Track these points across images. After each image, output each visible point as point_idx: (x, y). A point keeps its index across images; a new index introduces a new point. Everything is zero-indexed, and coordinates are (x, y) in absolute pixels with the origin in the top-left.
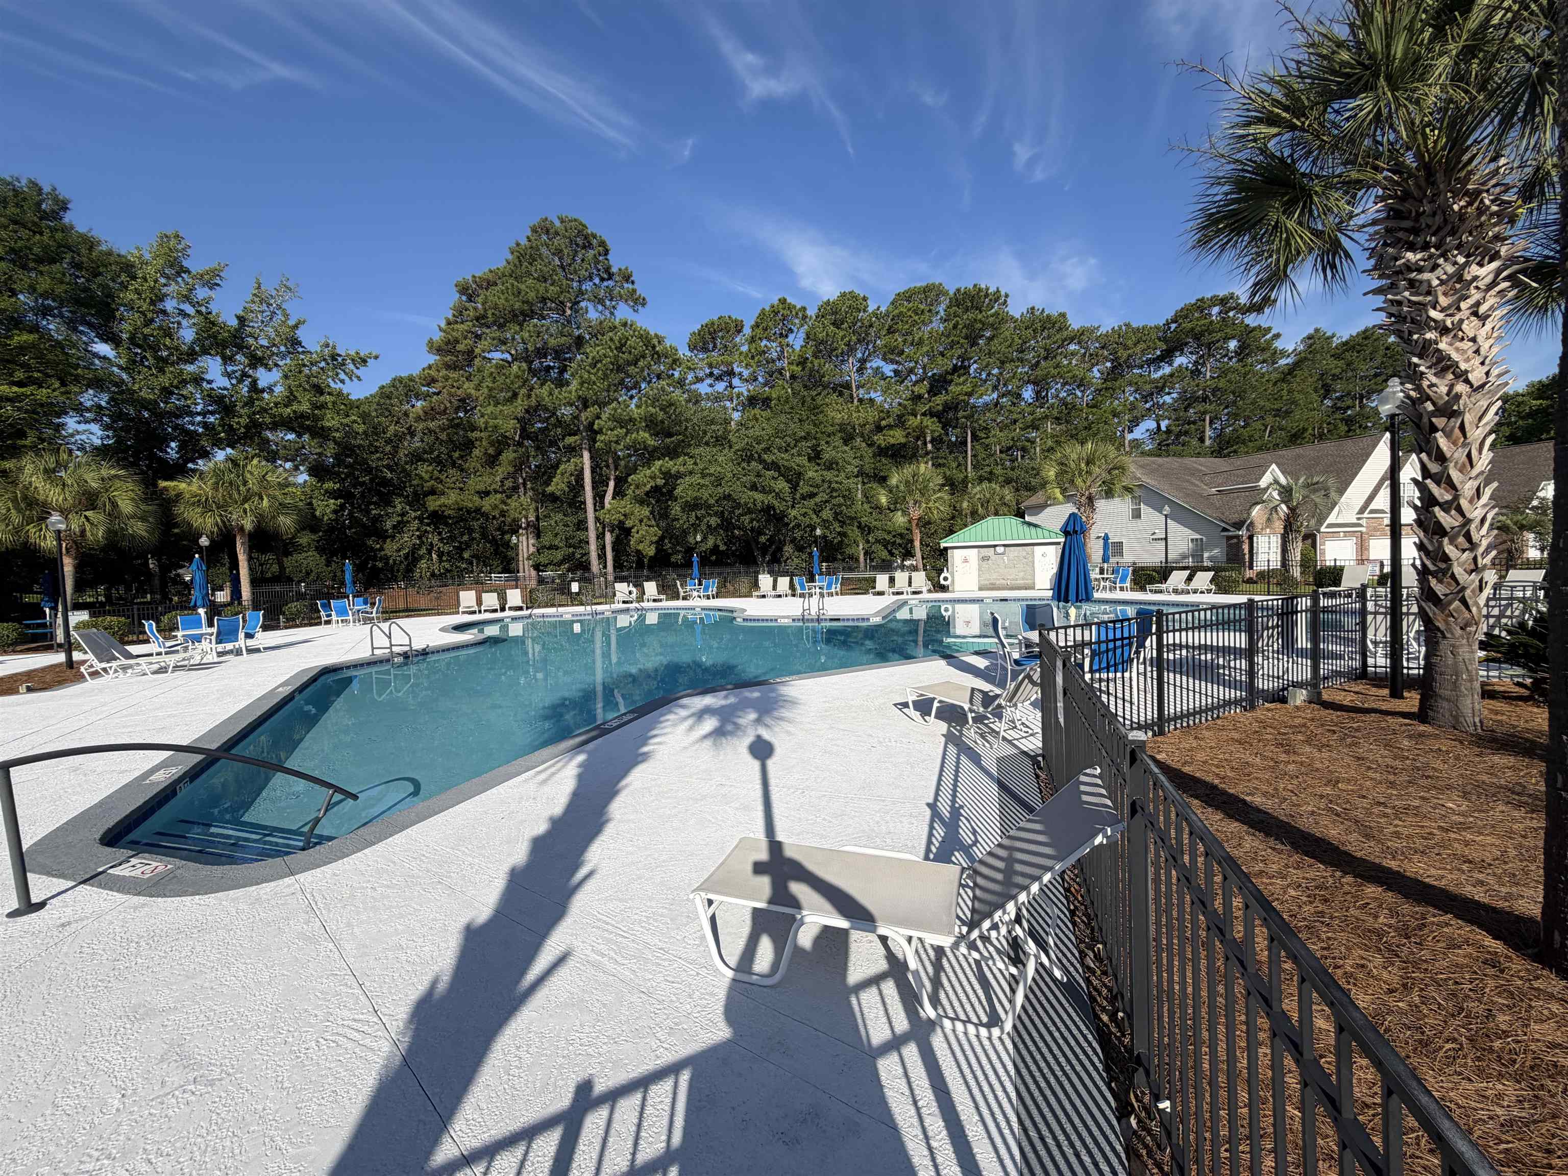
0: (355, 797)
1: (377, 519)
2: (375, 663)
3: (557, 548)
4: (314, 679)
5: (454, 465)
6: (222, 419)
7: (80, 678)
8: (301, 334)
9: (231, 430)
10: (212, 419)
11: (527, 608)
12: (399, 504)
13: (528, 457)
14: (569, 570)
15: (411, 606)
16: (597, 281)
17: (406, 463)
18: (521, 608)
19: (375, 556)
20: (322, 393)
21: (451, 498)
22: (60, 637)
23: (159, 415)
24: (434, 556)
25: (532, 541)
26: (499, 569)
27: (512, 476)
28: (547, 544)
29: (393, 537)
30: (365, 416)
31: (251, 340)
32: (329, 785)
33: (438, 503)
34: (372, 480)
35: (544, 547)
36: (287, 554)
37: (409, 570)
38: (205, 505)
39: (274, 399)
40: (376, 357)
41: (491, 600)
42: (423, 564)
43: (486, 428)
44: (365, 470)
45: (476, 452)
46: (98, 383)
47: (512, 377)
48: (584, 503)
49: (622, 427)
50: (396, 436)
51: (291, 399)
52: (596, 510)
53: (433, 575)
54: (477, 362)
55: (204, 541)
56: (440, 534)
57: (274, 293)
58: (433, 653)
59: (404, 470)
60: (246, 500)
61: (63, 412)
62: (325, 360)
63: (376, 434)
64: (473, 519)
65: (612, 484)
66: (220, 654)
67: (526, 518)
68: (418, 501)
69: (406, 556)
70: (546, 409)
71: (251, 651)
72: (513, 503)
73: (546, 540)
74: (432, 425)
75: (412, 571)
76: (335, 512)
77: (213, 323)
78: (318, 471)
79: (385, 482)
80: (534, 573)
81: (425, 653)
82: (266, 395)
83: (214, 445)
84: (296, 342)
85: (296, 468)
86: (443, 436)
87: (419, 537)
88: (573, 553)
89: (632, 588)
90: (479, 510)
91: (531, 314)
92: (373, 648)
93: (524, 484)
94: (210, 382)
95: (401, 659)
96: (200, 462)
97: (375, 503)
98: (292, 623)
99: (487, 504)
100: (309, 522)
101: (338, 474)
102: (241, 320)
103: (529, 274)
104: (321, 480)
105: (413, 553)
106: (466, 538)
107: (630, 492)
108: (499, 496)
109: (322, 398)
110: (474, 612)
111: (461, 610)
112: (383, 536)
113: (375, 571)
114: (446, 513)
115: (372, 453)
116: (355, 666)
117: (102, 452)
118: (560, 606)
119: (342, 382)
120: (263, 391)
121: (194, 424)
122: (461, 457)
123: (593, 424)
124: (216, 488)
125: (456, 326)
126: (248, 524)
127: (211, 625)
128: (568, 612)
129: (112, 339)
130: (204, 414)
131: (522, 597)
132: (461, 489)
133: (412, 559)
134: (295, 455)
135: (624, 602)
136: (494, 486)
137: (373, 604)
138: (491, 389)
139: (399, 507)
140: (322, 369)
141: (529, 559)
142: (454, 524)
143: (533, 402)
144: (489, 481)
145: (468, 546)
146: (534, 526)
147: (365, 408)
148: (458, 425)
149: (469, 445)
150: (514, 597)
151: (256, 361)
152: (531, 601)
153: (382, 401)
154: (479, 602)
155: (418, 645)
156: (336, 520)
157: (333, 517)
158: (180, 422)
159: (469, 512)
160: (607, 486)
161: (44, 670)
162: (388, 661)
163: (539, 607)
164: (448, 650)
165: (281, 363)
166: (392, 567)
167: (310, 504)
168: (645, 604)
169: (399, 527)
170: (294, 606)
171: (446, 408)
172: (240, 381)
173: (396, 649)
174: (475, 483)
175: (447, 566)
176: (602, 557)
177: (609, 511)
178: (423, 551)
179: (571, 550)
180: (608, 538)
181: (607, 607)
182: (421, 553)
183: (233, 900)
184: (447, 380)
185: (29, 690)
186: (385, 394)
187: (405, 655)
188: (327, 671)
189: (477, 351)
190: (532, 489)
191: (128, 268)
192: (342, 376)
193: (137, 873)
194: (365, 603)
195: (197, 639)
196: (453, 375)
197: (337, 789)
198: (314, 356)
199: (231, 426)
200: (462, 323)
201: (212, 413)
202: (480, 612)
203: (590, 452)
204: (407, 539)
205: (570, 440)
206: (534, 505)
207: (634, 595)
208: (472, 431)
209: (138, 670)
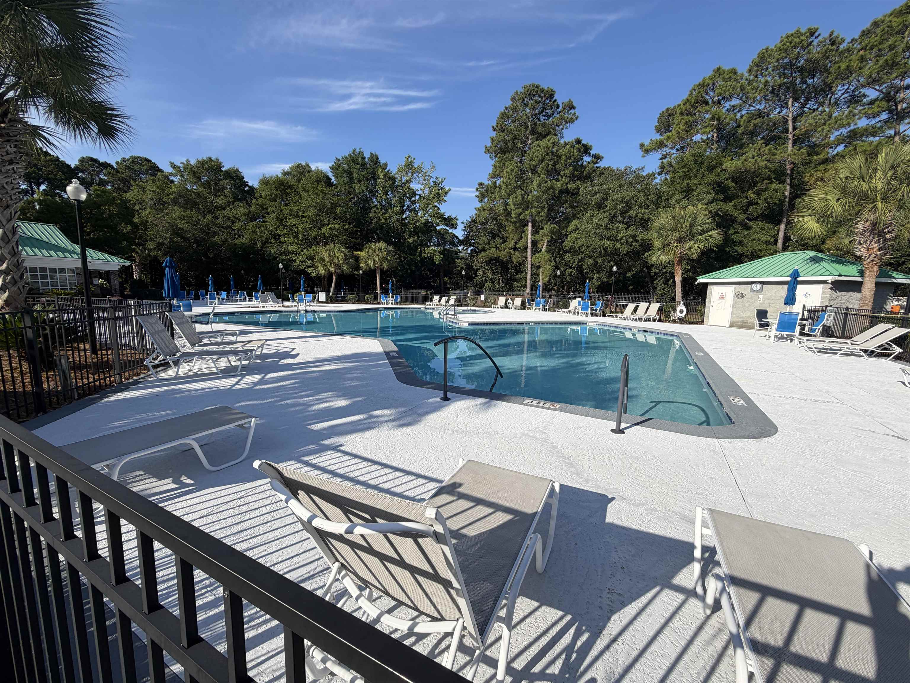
38: (365, 260)
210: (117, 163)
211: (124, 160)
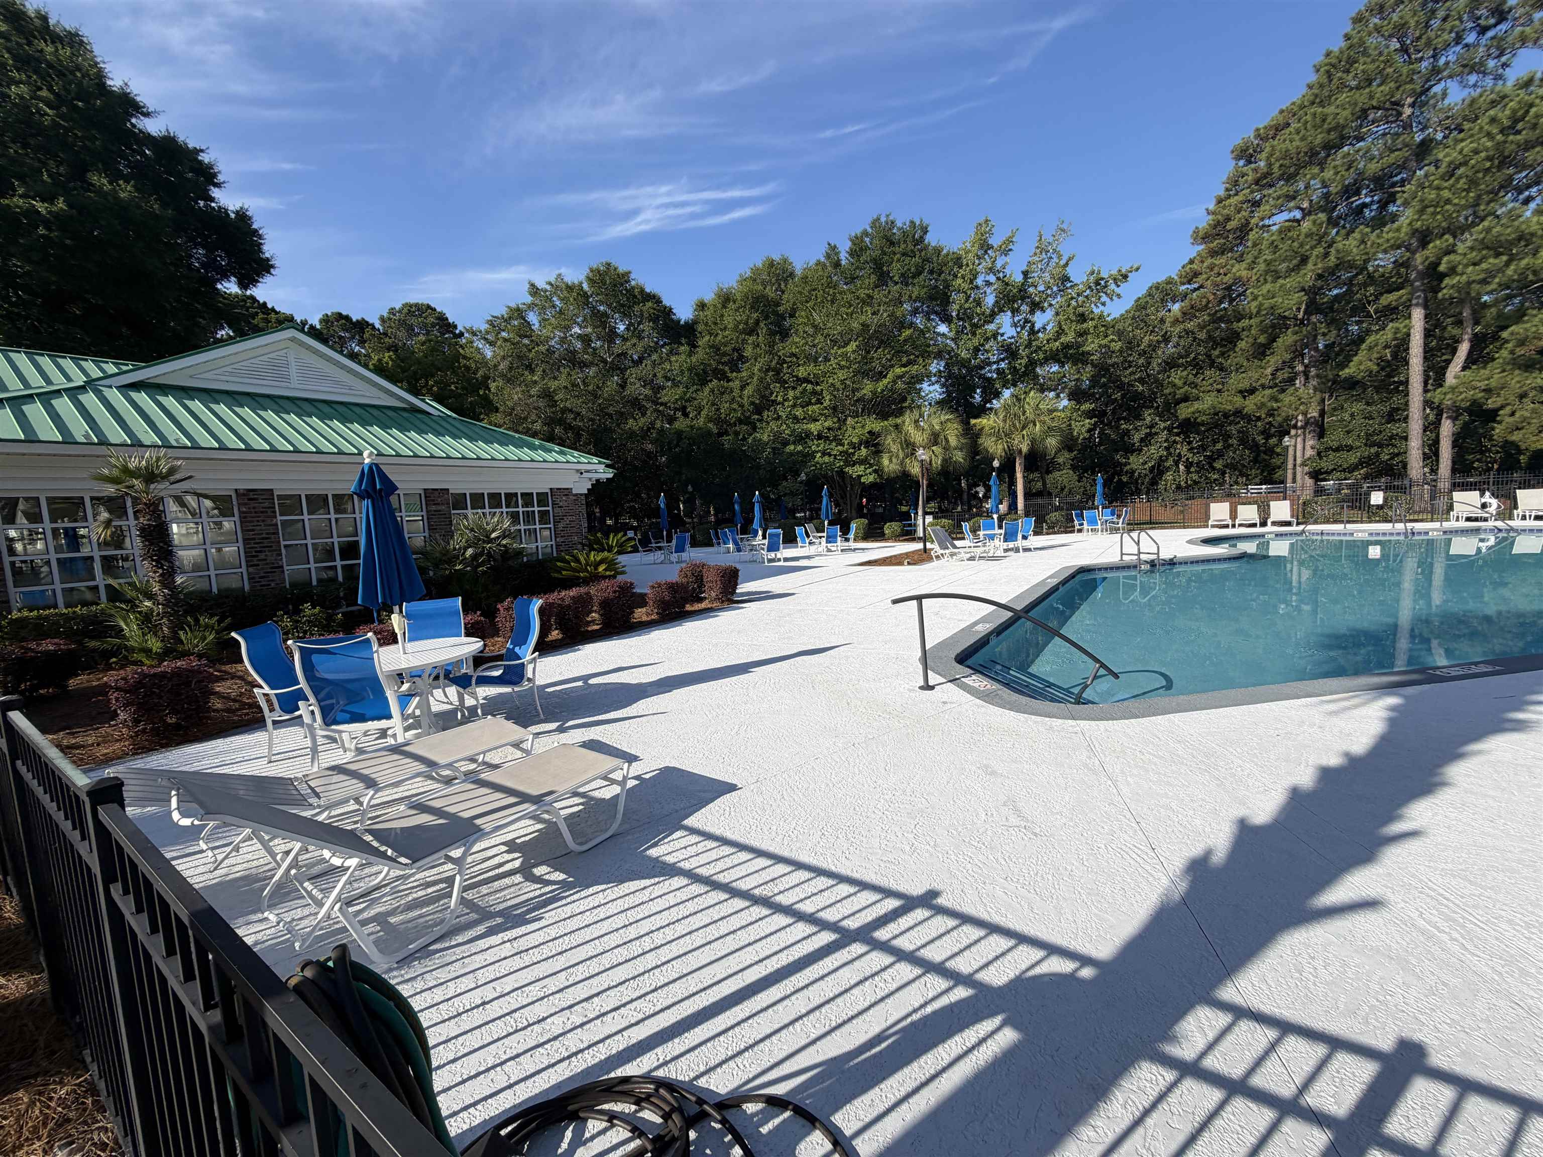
0: (1116, 676)
1: (1127, 433)
2: (1124, 568)
3: (1349, 448)
4: (1073, 576)
5: (1212, 364)
6: (1010, 363)
7: (930, 559)
8: (1070, 271)
9: (1014, 370)
10: (1003, 365)
11: (1298, 524)
12: (1148, 416)
13: (1315, 336)
14: (1366, 477)
15: (1154, 519)
16: (1471, 38)
17: (1159, 373)
18: (1288, 524)
19: (1122, 470)
20: (1085, 321)
21: (1207, 402)
22: (920, 533)
23: (970, 370)
24: (1182, 467)
25: (1310, 443)
26: (1257, 480)
27: (1288, 364)
28: (1335, 444)
29: (1141, 450)
30: (1120, 334)
31: (1031, 290)
32: (1096, 660)
33: (1191, 410)
34: (1123, 396)
35: (1328, 449)
36: (1048, 472)
37: (1154, 483)
38: (998, 435)
39: (1047, 337)
40: (1137, 269)
41: (1249, 513)
42: (1169, 476)
43: (1258, 312)
44: (1118, 387)
45: (1242, 345)
46: (939, 355)
47: (1302, 237)
48: (1406, 383)
49: (1498, 255)
50: (1150, 346)
51: (1060, 332)
52: (1426, 391)
53: (1179, 487)
54: (1252, 236)
55: (996, 464)
56: (1189, 443)
57: (1051, 239)
58: (1181, 563)
59: (1156, 380)
60: (1023, 428)
61: (921, 381)
62: (1090, 287)
63: (1131, 349)
64: (1230, 424)
65: (1464, 349)
66: (1006, 550)
67: (1305, 414)
68: (1169, 411)
69: (1152, 469)
70: (1351, 265)
71: (1026, 550)
72: (1287, 398)
73: (1334, 438)
74: (1190, 325)
75: (1157, 483)
76: (1089, 431)
77: (1007, 284)
78: (1077, 395)
79: (1137, 396)
80: (1309, 482)
81: (1172, 563)
82: (1040, 335)
83: (1004, 386)
84: (1066, 279)
85: (1058, 396)
86: (1202, 335)
87: (1167, 449)
88: (1377, 455)
89: (1488, 498)
90: (1240, 412)
91: (1343, 140)
92: (1122, 554)
93: (1306, 374)
94: (1002, 335)
95: (1148, 567)
96: (994, 401)
97: (1124, 419)
98: (1052, 530)
99: (1250, 405)
100: (1069, 443)
101: (1093, 394)
102: (1025, 274)
103: (1343, 86)
104: (1079, 402)
105: (1159, 465)
106: (1219, 446)
107: (1504, 353)
108: (1268, 392)
109: (1085, 325)
110: (1227, 526)
111: (1210, 523)
112: (1130, 450)
113: (1121, 485)
114: (1199, 420)
115: (1126, 369)
116: (1106, 569)
117: (940, 403)
118: (1349, 522)
119: (1104, 304)
120: (1039, 331)
121: (990, 373)
122: (1222, 354)
123: (1438, 264)
124: (1005, 421)
125: (1227, 203)
126: (1025, 448)
127: (1000, 527)
128: (1361, 530)
129: (947, 319)
130: (997, 362)
131: (1292, 510)
132: (1219, 391)
133: (1158, 470)
134: (1056, 385)
135: (1468, 519)
136: (1263, 381)
137: (1119, 517)
138: (1268, 263)
139: (1149, 419)
140: (1086, 297)
141: (1303, 464)
142: (1207, 430)
143: (1332, 260)
144: (1256, 376)
145: (1220, 454)
146: (1316, 423)
147: (1120, 326)
148: (1221, 319)
149: (1233, 338)
150: (1281, 509)
151: (1036, 306)
152: (1303, 514)
153: (1137, 314)
154: (1234, 515)
155: (1165, 555)
156: (1090, 438)
157: (1087, 435)
158: (983, 372)
159: (1226, 415)
160: (1454, 351)
161: (913, 552)
162: (1135, 567)
163: (1316, 522)
164: (1197, 562)
165: (1053, 302)
166: (1137, 480)
167: (1070, 425)
168: (1516, 523)
169: (1147, 440)
170: (1054, 516)
171: (1209, 302)
172: (1023, 328)
173: (1143, 557)
174: (1237, 381)
175: (1195, 477)
176: (1431, 455)
177: (1453, 389)
178: (1170, 462)
179: (1373, 450)
180: (1447, 428)
181: (1437, 525)
182: (1167, 464)
183: (1035, 722)
184: (1212, 270)
185: (909, 564)
186: (1140, 306)
187: (1152, 564)
188: (1083, 570)
189: (1253, 221)
190: (1318, 376)
191: (958, 261)
192: (1104, 298)
193: (976, 685)
194: (1113, 514)
195: (992, 537)
196: (1220, 260)
197: (1103, 665)
198: (1081, 286)
199: (1015, 368)
200: (1236, 195)
201: (1003, 360)
202: (1234, 526)
203: (1426, 307)
204: (1154, 451)
205: (1388, 299)
206: (1318, 396)
207: (1493, 509)
208: (1239, 321)
209: (959, 556)
210: (382, 319)
211: (392, 311)
